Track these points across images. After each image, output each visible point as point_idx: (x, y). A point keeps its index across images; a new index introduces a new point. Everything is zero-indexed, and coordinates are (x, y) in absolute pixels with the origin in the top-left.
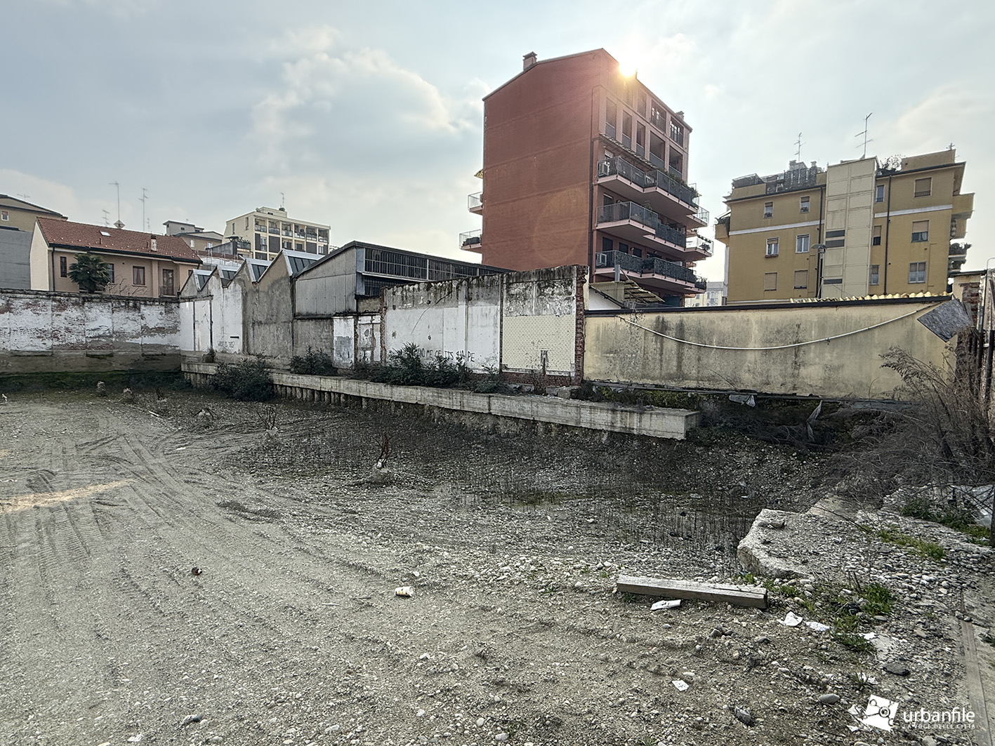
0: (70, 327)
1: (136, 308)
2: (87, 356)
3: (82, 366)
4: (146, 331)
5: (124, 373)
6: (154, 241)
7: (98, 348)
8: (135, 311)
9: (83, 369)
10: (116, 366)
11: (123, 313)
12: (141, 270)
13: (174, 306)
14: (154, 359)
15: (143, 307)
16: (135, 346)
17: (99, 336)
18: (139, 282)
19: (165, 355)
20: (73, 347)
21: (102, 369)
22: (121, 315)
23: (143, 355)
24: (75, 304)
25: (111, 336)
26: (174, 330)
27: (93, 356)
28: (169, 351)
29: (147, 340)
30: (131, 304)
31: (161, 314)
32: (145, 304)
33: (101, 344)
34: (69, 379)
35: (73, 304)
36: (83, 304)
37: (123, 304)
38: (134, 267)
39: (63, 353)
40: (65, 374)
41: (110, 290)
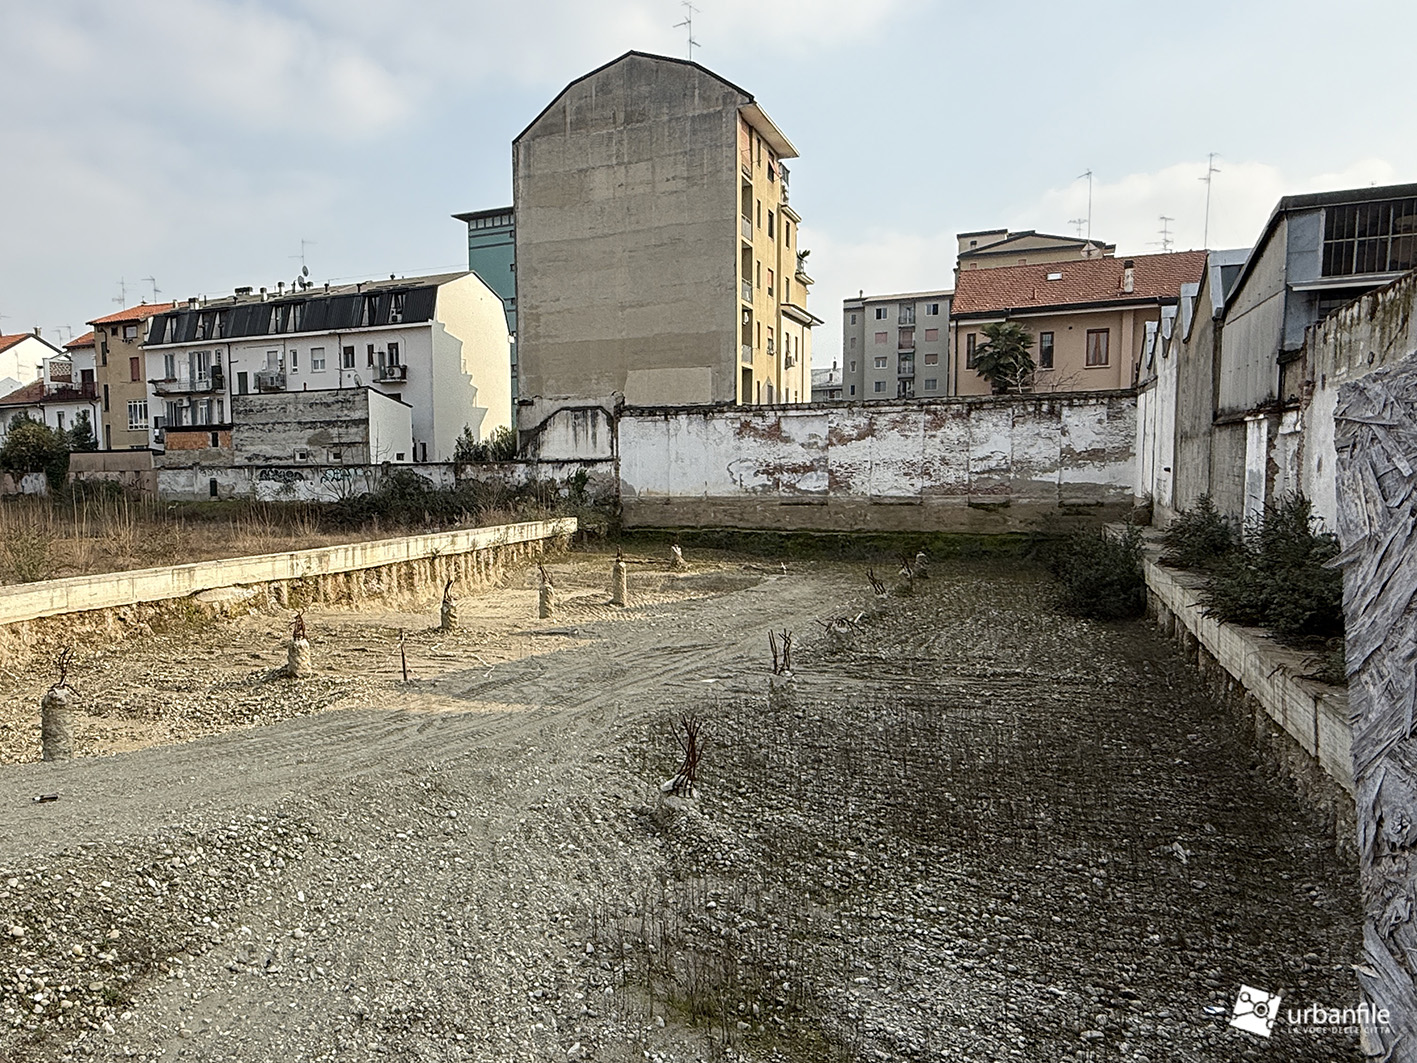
0: (948, 456)
1: (1053, 414)
2: (970, 505)
3: (960, 522)
4: (1070, 457)
5: (1024, 538)
7: (989, 491)
8: (1050, 419)
9: (962, 529)
10: (1015, 525)
11: (1029, 424)
12: (1102, 336)
13: (1125, 403)
14: (1079, 513)
15: (1065, 411)
16: (1047, 488)
17: (990, 471)
18: (1097, 359)
19: (1102, 505)
20: (950, 491)
21: (990, 529)
22: (1028, 428)
23: (1061, 505)
24: (958, 415)
25: (1008, 470)
26: (1124, 453)
27: (977, 506)
28: (1111, 496)
29: (1071, 476)
30: (1045, 408)
31: (1100, 421)
32: (1071, 406)
33: (991, 484)
34: (939, 544)
35: (954, 417)
36: (969, 414)
37: (1031, 409)
38: (1090, 332)
39: (936, 501)
40: (936, 535)
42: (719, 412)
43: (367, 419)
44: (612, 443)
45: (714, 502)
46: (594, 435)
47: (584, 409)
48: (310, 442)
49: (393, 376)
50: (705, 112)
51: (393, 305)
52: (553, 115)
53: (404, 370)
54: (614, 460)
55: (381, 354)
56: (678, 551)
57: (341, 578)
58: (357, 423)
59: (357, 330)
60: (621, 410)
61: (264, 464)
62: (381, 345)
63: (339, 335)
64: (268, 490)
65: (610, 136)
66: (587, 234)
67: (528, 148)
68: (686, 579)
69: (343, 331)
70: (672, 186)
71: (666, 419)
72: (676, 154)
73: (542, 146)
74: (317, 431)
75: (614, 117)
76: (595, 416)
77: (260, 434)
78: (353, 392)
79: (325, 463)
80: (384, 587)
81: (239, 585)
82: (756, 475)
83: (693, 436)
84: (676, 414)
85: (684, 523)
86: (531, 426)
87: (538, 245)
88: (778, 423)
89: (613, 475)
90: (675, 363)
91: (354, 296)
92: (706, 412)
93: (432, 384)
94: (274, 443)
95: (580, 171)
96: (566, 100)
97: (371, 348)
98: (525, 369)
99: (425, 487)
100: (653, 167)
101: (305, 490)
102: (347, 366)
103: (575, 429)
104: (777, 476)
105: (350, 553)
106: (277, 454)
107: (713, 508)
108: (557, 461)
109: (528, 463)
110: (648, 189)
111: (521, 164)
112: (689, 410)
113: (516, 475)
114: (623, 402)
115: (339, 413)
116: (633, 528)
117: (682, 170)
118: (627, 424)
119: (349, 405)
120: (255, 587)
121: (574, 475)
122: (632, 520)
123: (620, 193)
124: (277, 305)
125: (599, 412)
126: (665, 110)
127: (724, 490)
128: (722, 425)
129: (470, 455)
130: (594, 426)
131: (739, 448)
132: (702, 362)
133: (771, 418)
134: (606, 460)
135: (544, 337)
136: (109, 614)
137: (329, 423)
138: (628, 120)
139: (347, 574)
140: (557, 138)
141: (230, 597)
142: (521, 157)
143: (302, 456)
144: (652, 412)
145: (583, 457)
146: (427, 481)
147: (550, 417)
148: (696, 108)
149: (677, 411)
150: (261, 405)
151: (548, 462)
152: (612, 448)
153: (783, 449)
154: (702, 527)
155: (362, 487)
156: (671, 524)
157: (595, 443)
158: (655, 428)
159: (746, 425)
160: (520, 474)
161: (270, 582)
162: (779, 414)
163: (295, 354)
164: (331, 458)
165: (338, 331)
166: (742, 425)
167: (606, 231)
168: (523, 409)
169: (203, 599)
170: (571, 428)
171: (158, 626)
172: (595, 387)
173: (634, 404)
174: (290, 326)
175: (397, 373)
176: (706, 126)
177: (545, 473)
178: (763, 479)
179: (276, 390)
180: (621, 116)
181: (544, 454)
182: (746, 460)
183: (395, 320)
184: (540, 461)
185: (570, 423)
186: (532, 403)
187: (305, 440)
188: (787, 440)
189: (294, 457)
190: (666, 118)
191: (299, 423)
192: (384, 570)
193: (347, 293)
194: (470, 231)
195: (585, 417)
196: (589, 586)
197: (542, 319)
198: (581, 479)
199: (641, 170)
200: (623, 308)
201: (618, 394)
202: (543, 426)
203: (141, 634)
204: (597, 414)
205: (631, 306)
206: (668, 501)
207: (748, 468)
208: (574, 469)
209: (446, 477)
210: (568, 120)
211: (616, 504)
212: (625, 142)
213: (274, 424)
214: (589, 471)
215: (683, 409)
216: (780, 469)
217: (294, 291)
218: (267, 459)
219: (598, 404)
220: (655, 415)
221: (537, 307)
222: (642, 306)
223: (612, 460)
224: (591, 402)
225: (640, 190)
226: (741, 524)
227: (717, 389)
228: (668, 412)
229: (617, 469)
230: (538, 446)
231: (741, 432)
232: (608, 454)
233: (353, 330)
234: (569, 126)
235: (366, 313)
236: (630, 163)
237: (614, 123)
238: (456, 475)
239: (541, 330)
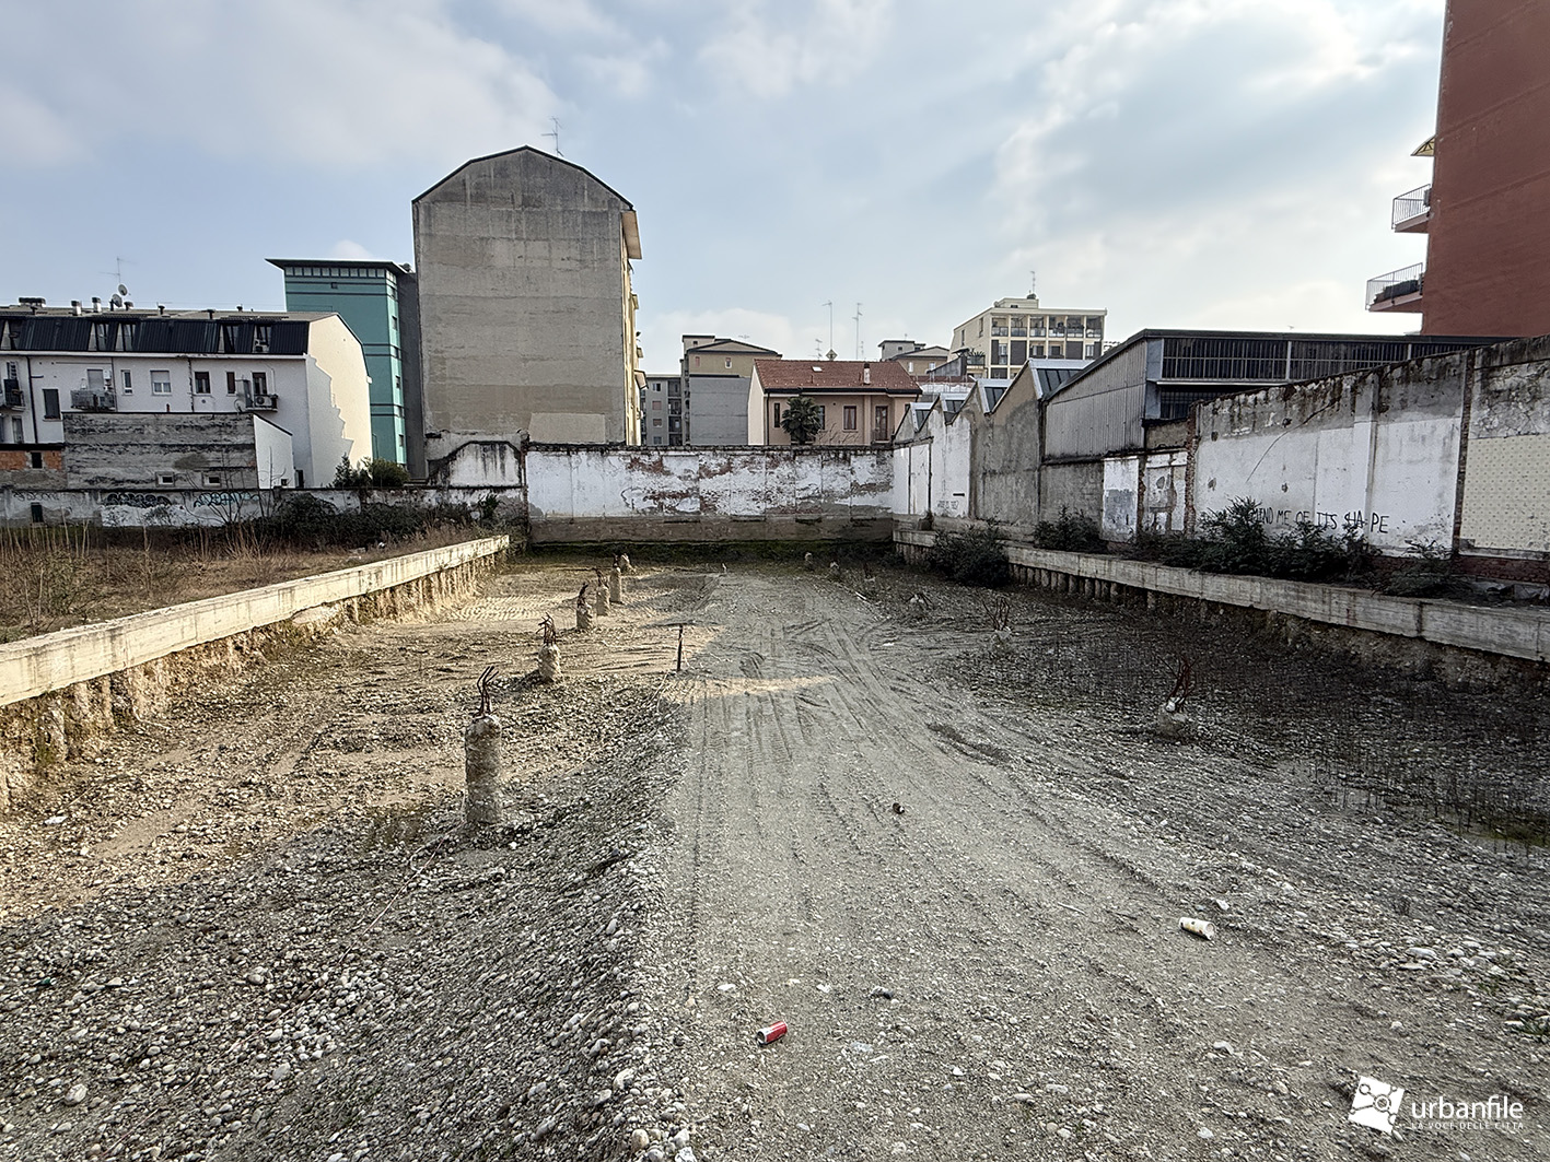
0: (782, 487)
1: (846, 460)
2: (797, 521)
3: (791, 533)
4: (856, 489)
5: (831, 543)
6: (867, 370)
7: (810, 511)
8: (844, 463)
9: (792, 537)
10: (824, 534)
11: (832, 466)
12: (852, 410)
13: (887, 454)
14: (863, 525)
15: (853, 458)
16: (844, 508)
17: (809, 497)
18: (850, 426)
19: (875, 519)
20: (784, 511)
21: (810, 538)
22: (831, 469)
23: (852, 520)
24: (787, 459)
25: (820, 497)
26: (887, 486)
27: (801, 522)
28: (880, 514)
29: (857, 501)
30: (841, 456)
31: (873, 466)
32: (856, 455)
33: (809, 506)
34: (779, 548)
35: (785, 460)
36: (794, 458)
37: (833, 456)
38: (845, 408)
39: (775, 518)
40: (776, 542)
41: (822, 440)
42: (614, 450)
43: (254, 445)
44: (520, 473)
45: (611, 521)
46: (503, 466)
47: (493, 444)
48: (177, 465)
49: (261, 402)
50: (594, 210)
51: (255, 335)
52: (453, 184)
54: (522, 487)
55: (246, 382)
58: (240, 447)
59: (214, 356)
60: (525, 447)
61: (113, 487)
62: (244, 373)
63: (190, 360)
64: (132, 516)
65: (509, 214)
66: (491, 294)
67: (428, 210)
69: (196, 356)
70: (567, 264)
71: (568, 454)
72: (570, 240)
73: (442, 210)
74: (187, 454)
75: (513, 199)
76: (503, 450)
77: (105, 456)
78: (234, 417)
79: (199, 486)
82: (644, 500)
83: (592, 468)
84: (577, 451)
85: (586, 538)
86: (439, 457)
87: (441, 297)
88: (661, 460)
89: (522, 499)
90: (573, 409)
91: (204, 322)
92: (603, 450)
93: (308, 415)
94: (127, 465)
95: (482, 239)
96: (465, 174)
97: (231, 376)
98: (431, 406)
99: (326, 510)
100: (550, 246)
103: (484, 460)
104: (661, 500)
106: (131, 476)
107: (611, 526)
108: (468, 488)
109: (439, 489)
110: (546, 264)
111: (421, 223)
112: (589, 448)
113: (426, 499)
114: (528, 439)
115: (216, 437)
116: (542, 543)
117: (575, 253)
118: (533, 458)
119: (229, 430)
121: (484, 499)
122: (540, 537)
123: (520, 263)
124: (98, 320)
125: (507, 446)
126: (558, 201)
127: (619, 511)
128: (616, 461)
130: (502, 458)
131: (631, 479)
132: (596, 409)
133: (655, 457)
134: (515, 487)
135: (451, 378)
137: (202, 447)
138: (526, 203)
140: (458, 205)
142: (421, 217)
143: (165, 480)
144: (556, 448)
145: (493, 484)
146: (328, 505)
147: (459, 449)
148: (586, 206)
149: (578, 448)
151: (458, 488)
152: (520, 477)
153: (664, 480)
154: (602, 541)
155: (251, 510)
156: (575, 539)
157: (504, 472)
158: (558, 462)
159: (635, 461)
160: (431, 498)
162: (662, 453)
163: (128, 375)
164: (207, 483)
165: (190, 355)
166: (632, 461)
167: (507, 294)
168: (431, 441)
170: (480, 459)
172: (501, 425)
173: (538, 441)
174: (119, 344)
175: (268, 402)
176: (596, 222)
177: (456, 498)
178: (650, 503)
179: (106, 410)
180: (519, 200)
181: (455, 480)
182: (638, 488)
183: (259, 351)
184: (451, 487)
185: (479, 455)
186: (439, 437)
187: (172, 463)
188: (668, 473)
189: (157, 480)
190: (559, 208)
191: (162, 446)
193: (193, 318)
195: (494, 450)
197: (448, 363)
198: (491, 502)
199: (538, 248)
200: (526, 360)
201: (523, 432)
202: (453, 456)
204: (505, 448)
205: (534, 360)
206: (572, 521)
207: (639, 494)
208: (484, 495)
209: (349, 502)
210: (469, 193)
211: (526, 524)
212: (524, 222)
213: (126, 445)
214: (499, 496)
215: (582, 446)
216: (663, 495)
218: (117, 482)
219: (505, 440)
220: (559, 450)
221: (442, 352)
222: (543, 360)
223: (520, 487)
224: (498, 438)
225: (538, 263)
226: (634, 538)
227: (610, 432)
228: (570, 449)
229: (525, 495)
230: (448, 474)
231: (632, 466)
232: (516, 481)
233: (209, 356)
234: (469, 197)
235: (222, 340)
236: (528, 239)
237: (513, 203)
238: (361, 499)
239: (447, 373)
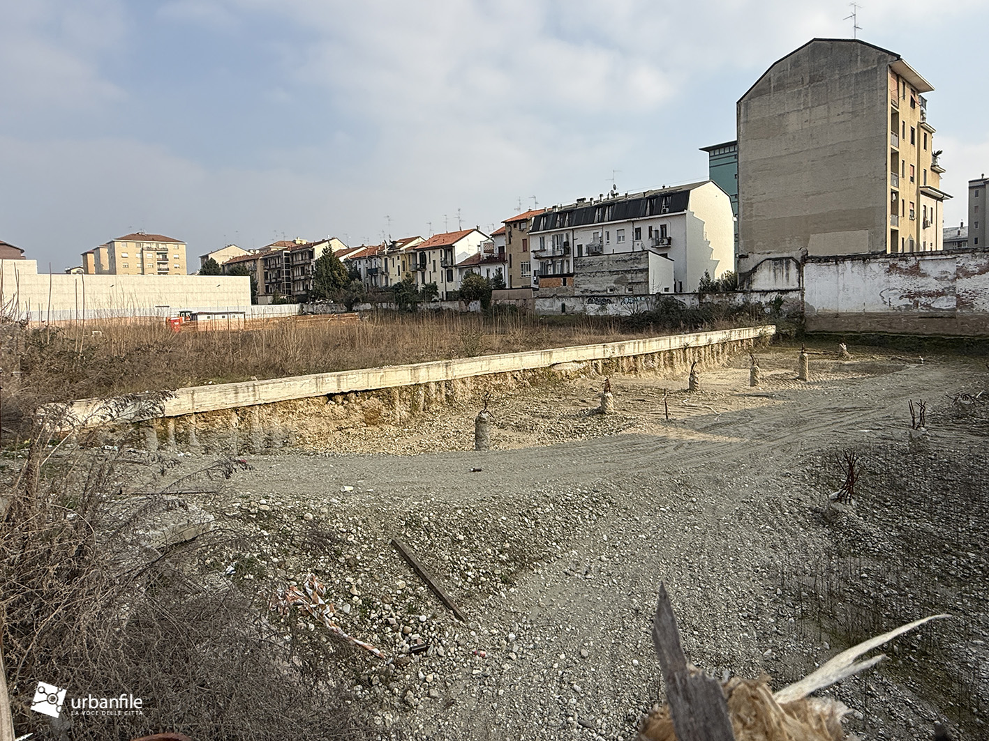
42: (874, 258)
43: (648, 269)
44: (799, 279)
45: (870, 316)
46: (787, 275)
47: (781, 259)
48: (615, 283)
49: (663, 244)
50: (865, 70)
51: (664, 203)
52: (762, 84)
53: (670, 240)
54: (801, 290)
55: (657, 231)
56: (844, 347)
57: (631, 359)
58: (641, 271)
59: (643, 218)
60: (805, 259)
61: (590, 295)
62: (656, 226)
63: (633, 222)
64: (592, 309)
65: (800, 92)
66: (784, 153)
67: (746, 105)
68: (848, 365)
69: (635, 219)
70: (841, 118)
71: (836, 263)
72: (844, 98)
73: (755, 103)
74: (620, 276)
75: (803, 81)
76: (788, 263)
77: (588, 278)
78: (639, 254)
79: (624, 293)
80: (656, 365)
81: (576, 361)
82: (901, 298)
83: (856, 274)
84: (843, 261)
85: (848, 329)
86: (746, 270)
87: (752, 162)
88: (918, 264)
89: (800, 299)
90: (842, 229)
91: (641, 199)
92: (865, 259)
93: (686, 247)
94: (596, 283)
95: (780, 115)
96: (771, 74)
97: (650, 228)
98: (743, 236)
99: (681, 307)
100: (829, 107)
101: (612, 309)
102: (637, 239)
103: (774, 271)
104: (916, 299)
105: (637, 345)
106: (598, 289)
107: (870, 320)
108: (763, 291)
109: (744, 292)
110: (825, 121)
111: (742, 115)
112: (853, 258)
113: (736, 300)
114: (807, 254)
115: (632, 266)
116: (813, 332)
117: (848, 108)
118: (809, 268)
119: (637, 261)
120: (584, 363)
121: (774, 299)
122: (812, 327)
123: (806, 126)
124: (598, 207)
125: (791, 260)
126: (837, 72)
127: (878, 308)
128: (876, 267)
129: (709, 287)
130: (787, 269)
131: (889, 282)
132: (861, 227)
133: (912, 261)
134: (795, 290)
135: (756, 216)
136: (509, 375)
137: (626, 271)
138: (812, 80)
139: (635, 357)
140: (765, 97)
141: (570, 368)
142: (742, 111)
143: (611, 290)
144: (827, 259)
145: (780, 288)
146: (682, 304)
147: (759, 265)
148: (859, 67)
149: (844, 259)
150: (589, 262)
151: (757, 292)
152: (799, 283)
153: (921, 281)
154: (861, 332)
155: (645, 307)
156: (840, 330)
157: (788, 280)
158: (829, 271)
159: (893, 266)
160: (739, 299)
161: (592, 360)
162: (918, 258)
163: (608, 233)
164: (627, 291)
165: (632, 219)
166: (890, 266)
167: (796, 150)
168: (742, 260)
169: (557, 368)
170: (772, 271)
171: (533, 382)
172: (788, 246)
173: (814, 255)
174: (606, 219)
175: (666, 242)
176: (866, 78)
177: (755, 298)
178: (906, 301)
179: (598, 254)
180: (807, 79)
181: (755, 286)
182: (894, 289)
183: (665, 212)
184: (752, 291)
185: (772, 267)
186: (747, 257)
187: (613, 281)
188: (924, 275)
189: (607, 291)
190: (837, 77)
191: (610, 272)
192: (656, 355)
193: (637, 198)
194: (710, 157)
195: (781, 264)
196: (783, 368)
197: (755, 206)
198: (779, 302)
199: (821, 111)
200: (807, 196)
201: (804, 249)
202: (754, 270)
203: (524, 386)
204: (789, 262)
205: (814, 195)
206: (837, 315)
207: (895, 294)
208: (774, 296)
209: (694, 301)
210: (772, 86)
211: (802, 317)
212: (810, 97)
213: (596, 273)
214: (784, 297)
215: (848, 257)
216: (919, 294)
217: (608, 199)
218: (592, 292)
219: (790, 256)
220: (829, 261)
221: (751, 199)
222: (820, 194)
223: (799, 290)
224: (786, 255)
225: (820, 122)
226: (890, 330)
227: (872, 243)
228: (838, 260)
229: (802, 296)
230: (751, 282)
231: (890, 271)
232: (796, 286)
233: (641, 218)
234: (772, 88)
235: (648, 208)
236: (813, 107)
237: (803, 83)
238: (700, 300)
239: (754, 213)
